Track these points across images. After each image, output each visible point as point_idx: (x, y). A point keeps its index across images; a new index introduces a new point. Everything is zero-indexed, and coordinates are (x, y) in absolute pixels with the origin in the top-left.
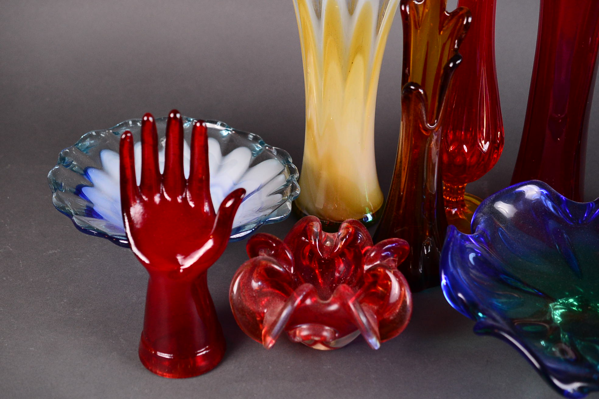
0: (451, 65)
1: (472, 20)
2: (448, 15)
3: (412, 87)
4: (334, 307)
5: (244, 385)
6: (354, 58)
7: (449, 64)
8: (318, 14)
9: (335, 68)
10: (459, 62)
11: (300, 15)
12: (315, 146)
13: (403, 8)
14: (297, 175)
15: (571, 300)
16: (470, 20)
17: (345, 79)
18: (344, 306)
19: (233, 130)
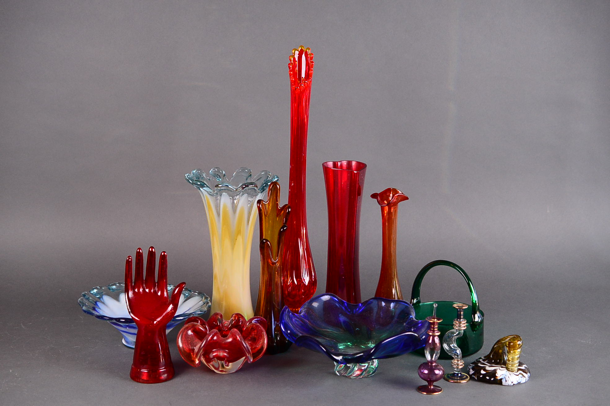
0: (282, 230)
1: (291, 210)
2: (280, 208)
3: (264, 241)
4: (230, 340)
5: (185, 384)
6: (237, 236)
7: (281, 229)
8: (219, 214)
9: (227, 243)
10: (285, 228)
11: (209, 216)
12: (218, 289)
13: (258, 205)
14: (209, 299)
15: (349, 343)
16: (290, 210)
17: (233, 248)
18: (235, 339)
19: (174, 286)
